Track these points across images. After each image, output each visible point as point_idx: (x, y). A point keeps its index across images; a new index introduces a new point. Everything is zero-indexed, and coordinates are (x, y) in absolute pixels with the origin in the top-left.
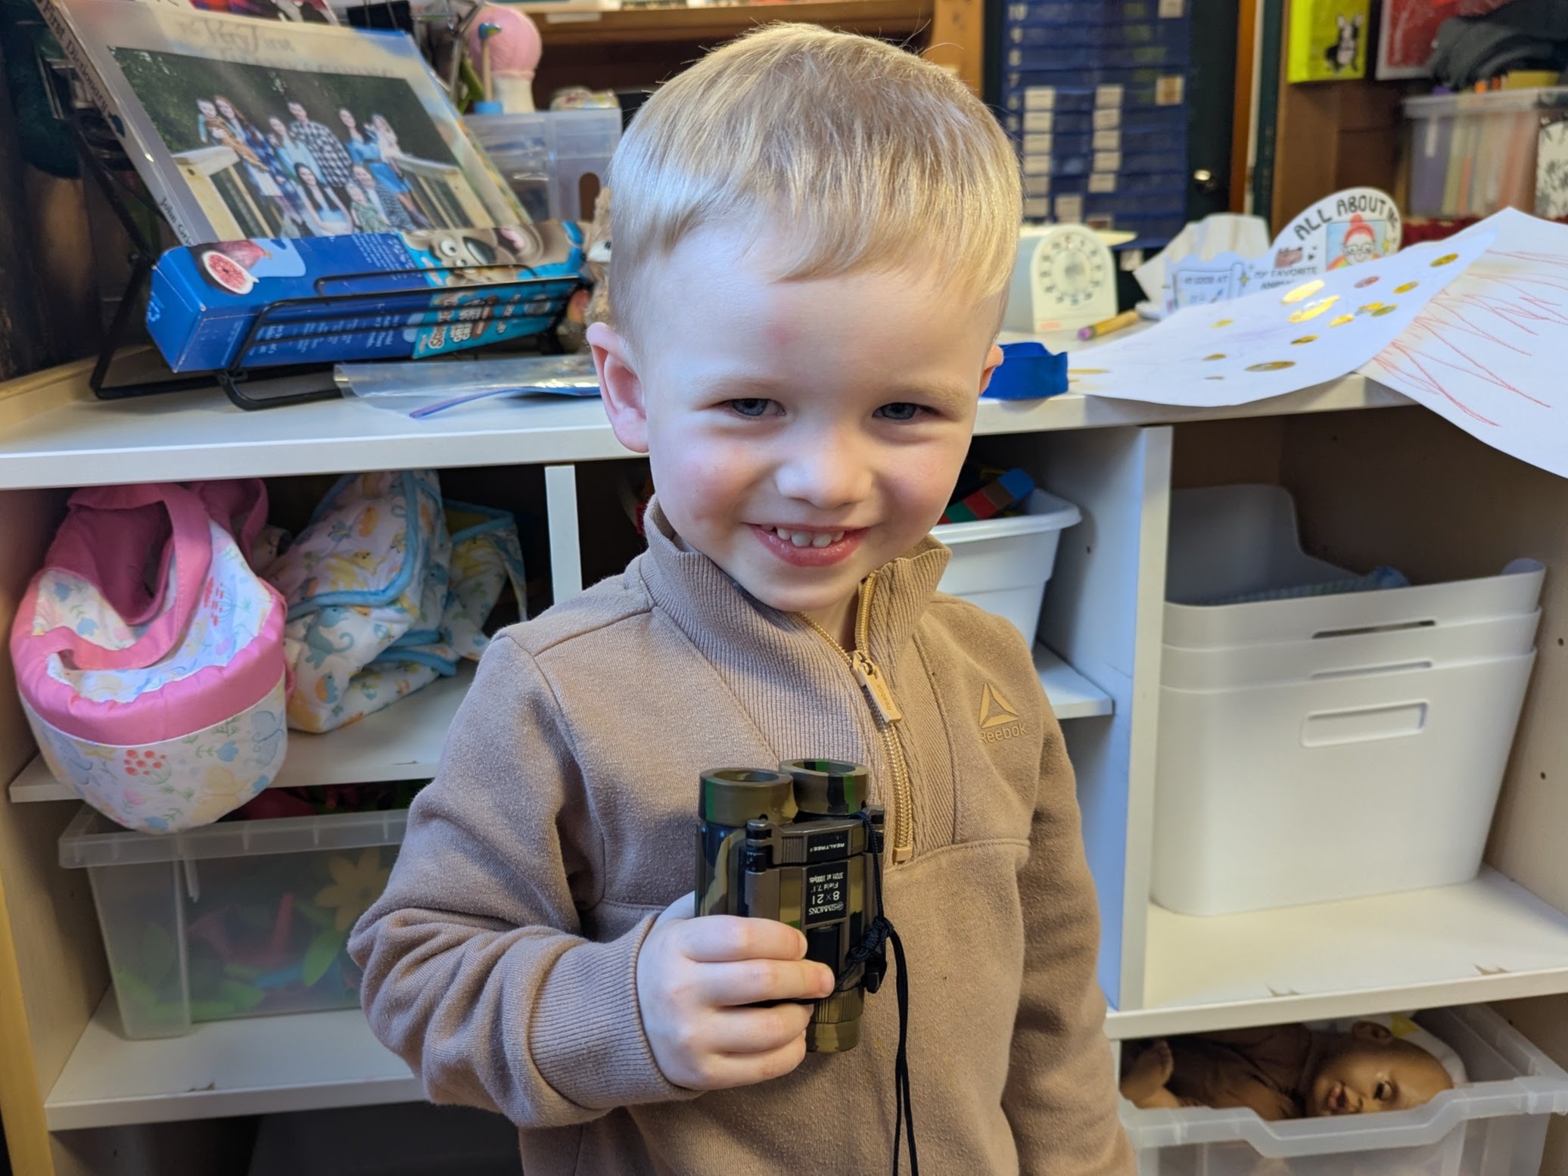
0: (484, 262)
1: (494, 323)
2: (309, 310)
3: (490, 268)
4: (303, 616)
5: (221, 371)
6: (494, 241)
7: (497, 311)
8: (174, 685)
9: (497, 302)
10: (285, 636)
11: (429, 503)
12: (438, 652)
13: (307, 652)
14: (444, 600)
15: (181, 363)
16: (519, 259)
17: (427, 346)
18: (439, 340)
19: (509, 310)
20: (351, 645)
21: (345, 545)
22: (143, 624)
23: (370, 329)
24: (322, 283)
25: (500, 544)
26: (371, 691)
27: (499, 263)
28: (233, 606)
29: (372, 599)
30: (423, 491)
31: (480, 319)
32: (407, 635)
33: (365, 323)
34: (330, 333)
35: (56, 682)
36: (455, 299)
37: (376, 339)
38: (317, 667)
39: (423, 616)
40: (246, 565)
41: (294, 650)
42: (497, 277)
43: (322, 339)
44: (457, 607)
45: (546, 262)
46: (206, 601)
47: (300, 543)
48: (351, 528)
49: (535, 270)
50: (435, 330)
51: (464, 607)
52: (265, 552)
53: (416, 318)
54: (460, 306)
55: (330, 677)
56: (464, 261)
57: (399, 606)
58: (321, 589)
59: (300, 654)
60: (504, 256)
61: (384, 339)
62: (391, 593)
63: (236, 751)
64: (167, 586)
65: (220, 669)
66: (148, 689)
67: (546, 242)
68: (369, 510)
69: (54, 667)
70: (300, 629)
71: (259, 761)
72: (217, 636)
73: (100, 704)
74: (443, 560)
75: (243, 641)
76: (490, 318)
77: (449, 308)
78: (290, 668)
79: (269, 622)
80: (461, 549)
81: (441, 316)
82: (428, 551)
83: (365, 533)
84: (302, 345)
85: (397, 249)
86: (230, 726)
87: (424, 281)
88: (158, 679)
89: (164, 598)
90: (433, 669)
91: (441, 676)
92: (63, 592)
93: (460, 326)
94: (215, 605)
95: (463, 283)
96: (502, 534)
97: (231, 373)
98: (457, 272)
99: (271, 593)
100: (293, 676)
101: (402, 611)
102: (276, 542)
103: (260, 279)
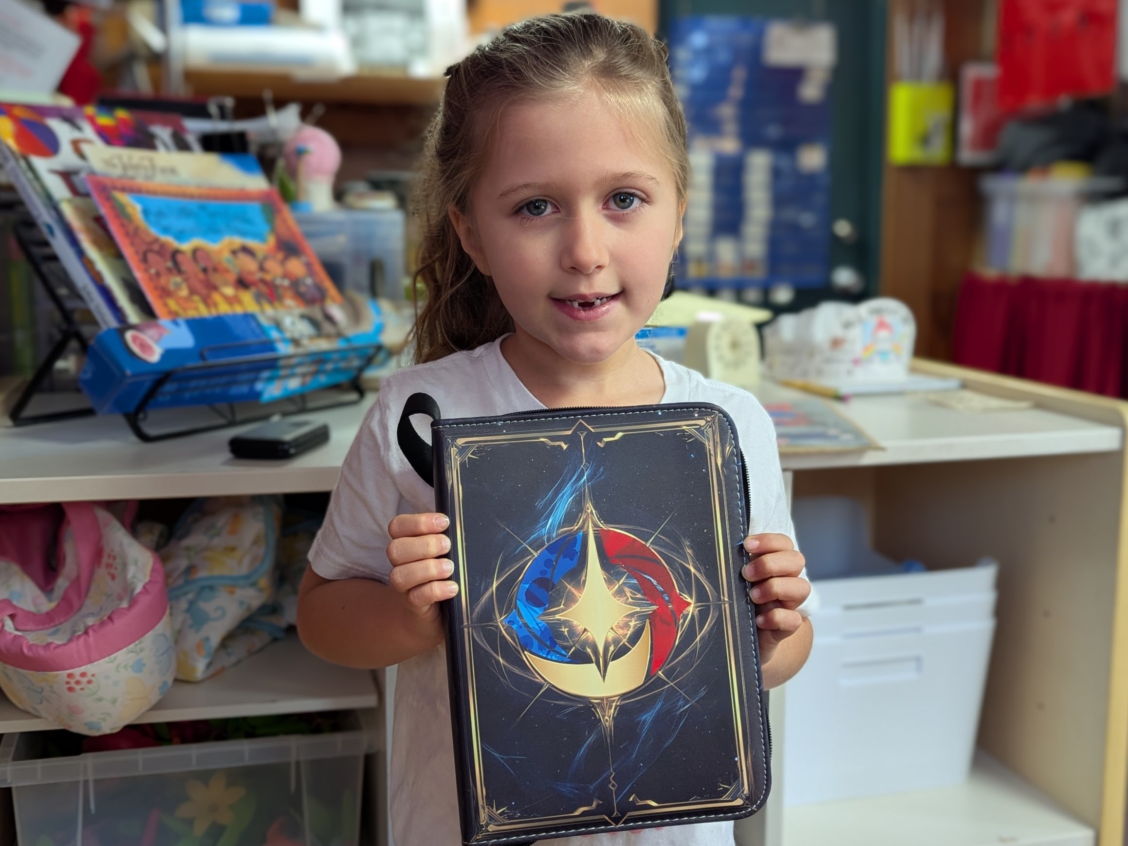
0: (314, 332)
2: (196, 372)
3: (319, 338)
6: (320, 317)
7: (321, 367)
9: (321, 362)
16: (337, 330)
17: (271, 393)
18: (279, 389)
19: (330, 366)
23: (233, 383)
24: (206, 354)
27: (325, 333)
28: (125, 566)
31: (309, 373)
36: (294, 361)
42: (324, 345)
45: (357, 331)
49: (351, 339)
50: (277, 382)
54: (297, 366)
56: (300, 333)
60: (327, 327)
61: (242, 389)
63: (142, 665)
67: (357, 318)
76: (315, 373)
77: (289, 367)
83: (233, 532)
85: (254, 324)
86: (138, 647)
93: (294, 379)
94: (109, 565)
98: (297, 342)
103: (166, 351)
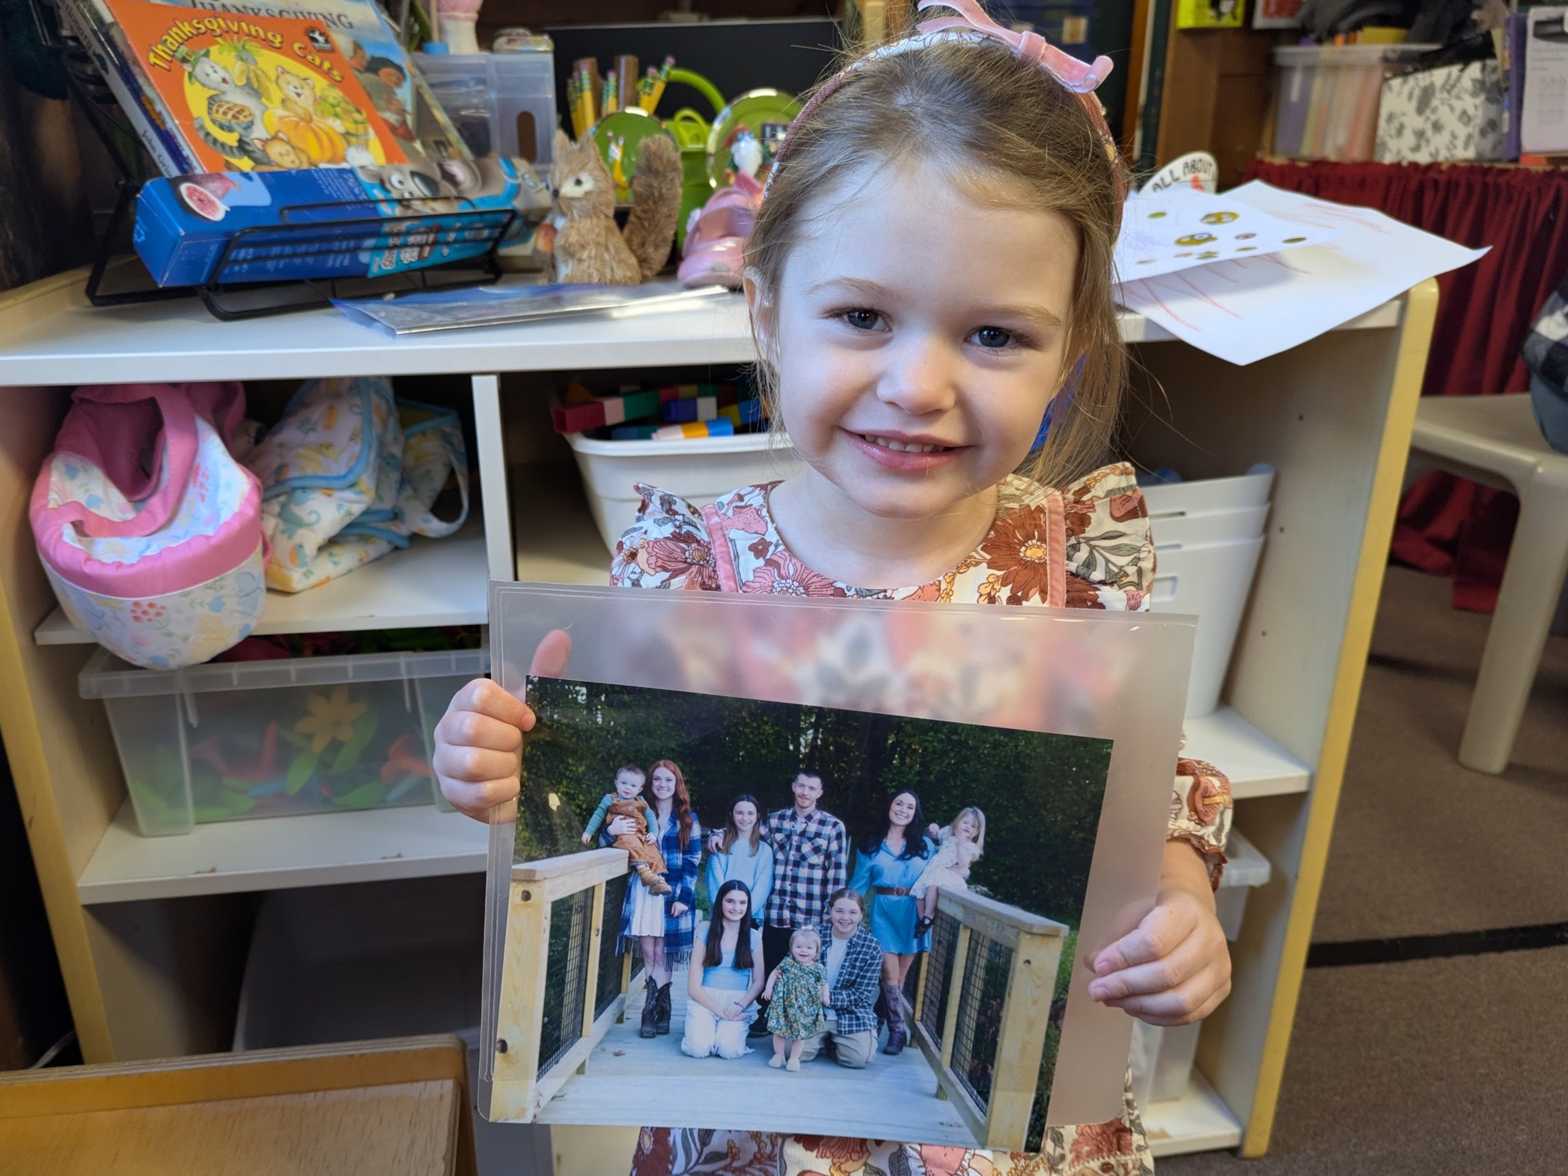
0: (427, 193)
1: (438, 248)
2: (275, 235)
3: (434, 199)
4: (277, 496)
5: (200, 286)
6: (437, 175)
7: (441, 237)
8: (171, 550)
9: (440, 229)
10: (261, 512)
11: (382, 403)
12: (393, 528)
13: (282, 526)
14: (398, 485)
15: (165, 279)
16: (459, 192)
17: (380, 267)
18: (391, 262)
19: (452, 236)
20: (318, 520)
21: (312, 437)
22: (142, 501)
23: (329, 252)
24: (286, 212)
25: (446, 438)
26: (336, 559)
27: (442, 194)
28: (217, 487)
29: (335, 484)
30: (376, 392)
31: (427, 244)
32: (366, 513)
33: (325, 246)
34: (294, 255)
35: (72, 546)
36: (404, 226)
37: (335, 261)
38: (290, 538)
39: (379, 496)
40: (227, 453)
41: (271, 524)
42: (440, 208)
43: (287, 261)
44: (408, 491)
45: (484, 194)
46: (195, 482)
47: (274, 434)
48: (316, 423)
49: (474, 202)
50: (387, 253)
51: (415, 490)
52: (244, 442)
53: (370, 242)
54: (408, 233)
55: (301, 547)
56: (411, 193)
57: (357, 489)
58: (292, 473)
59: (275, 528)
60: (446, 188)
61: (342, 261)
62: (350, 479)
63: (223, 604)
64: (161, 469)
65: (208, 538)
66: (149, 553)
67: (484, 177)
68: (331, 408)
69: (69, 534)
70: (275, 507)
71: (243, 613)
72: (204, 511)
73: (109, 565)
74: (396, 450)
75: (226, 516)
76: (435, 243)
77: (398, 234)
78: (268, 539)
79: (247, 500)
80: (413, 441)
81: (391, 241)
82: (382, 444)
83: (328, 427)
84: (270, 265)
85: (351, 182)
86: (218, 583)
87: (375, 210)
88: (156, 545)
89: (159, 479)
90: (389, 542)
91: (397, 548)
92: (72, 473)
93: (408, 250)
94: (202, 485)
95: (410, 213)
96: (448, 429)
97: (209, 289)
98: (405, 203)
99: (249, 477)
100: (270, 546)
101: (361, 493)
102: (253, 433)
103: (232, 208)
